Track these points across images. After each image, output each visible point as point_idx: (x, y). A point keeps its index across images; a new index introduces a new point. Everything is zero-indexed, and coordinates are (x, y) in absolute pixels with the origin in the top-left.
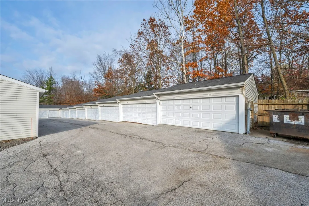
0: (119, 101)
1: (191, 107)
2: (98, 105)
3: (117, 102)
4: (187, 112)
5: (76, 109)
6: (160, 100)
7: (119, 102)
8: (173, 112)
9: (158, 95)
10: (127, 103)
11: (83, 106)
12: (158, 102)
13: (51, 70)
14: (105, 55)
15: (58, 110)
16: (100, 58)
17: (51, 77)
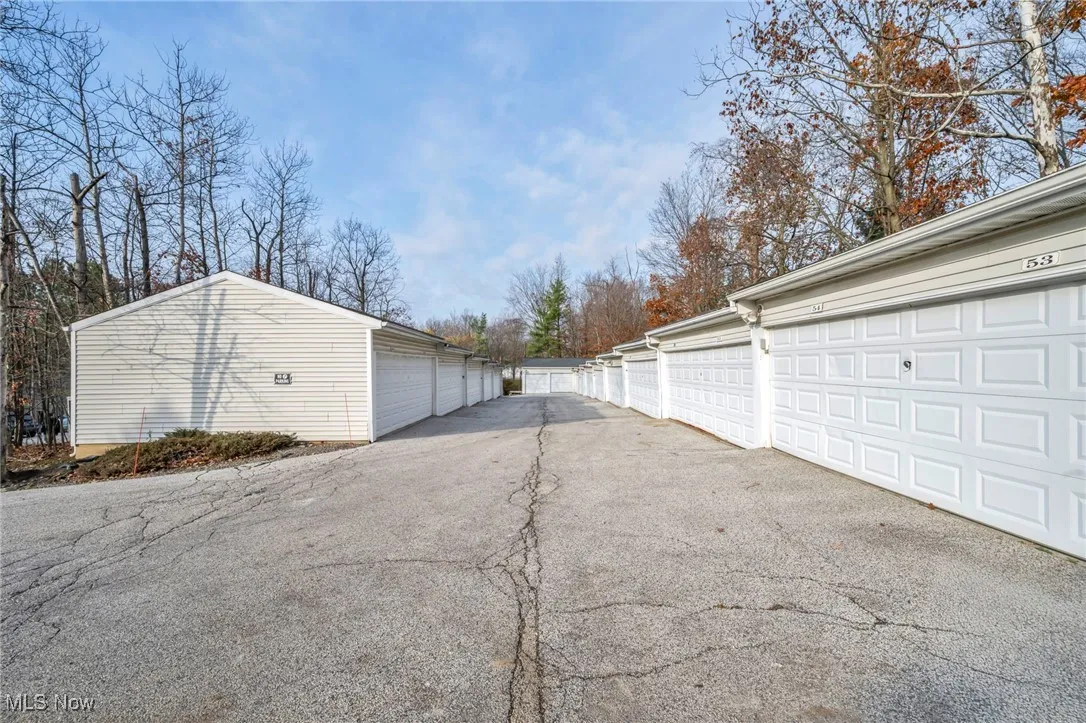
0: (654, 341)
1: (907, 364)
2: (620, 357)
3: (648, 345)
4: (884, 392)
5: (592, 370)
6: (768, 328)
7: (657, 345)
8: (817, 387)
9: (757, 303)
10: (674, 349)
11: (597, 361)
12: (756, 335)
13: (559, 261)
14: (685, 177)
15: (570, 371)
16: (669, 192)
17: (559, 283)
